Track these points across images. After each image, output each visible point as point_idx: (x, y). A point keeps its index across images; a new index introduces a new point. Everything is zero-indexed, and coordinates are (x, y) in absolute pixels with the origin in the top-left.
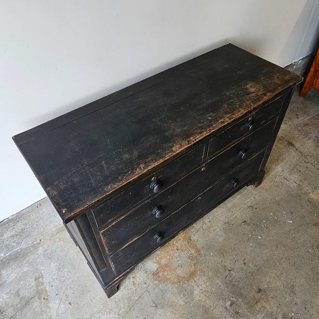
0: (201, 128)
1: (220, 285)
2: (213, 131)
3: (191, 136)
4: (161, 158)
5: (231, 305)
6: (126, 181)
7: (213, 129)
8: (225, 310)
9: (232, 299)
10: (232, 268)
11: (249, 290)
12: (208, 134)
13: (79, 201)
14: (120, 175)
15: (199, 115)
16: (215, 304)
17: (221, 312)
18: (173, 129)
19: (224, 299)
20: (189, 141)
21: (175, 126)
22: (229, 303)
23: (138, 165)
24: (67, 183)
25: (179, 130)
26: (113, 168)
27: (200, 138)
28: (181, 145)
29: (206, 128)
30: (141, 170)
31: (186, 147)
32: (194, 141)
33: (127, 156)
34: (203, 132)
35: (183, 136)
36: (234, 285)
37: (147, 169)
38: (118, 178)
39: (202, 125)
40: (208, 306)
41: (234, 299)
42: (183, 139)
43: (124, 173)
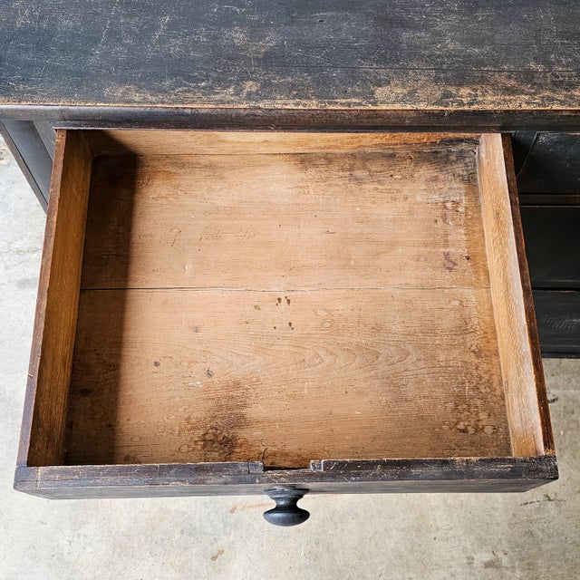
0: (529, 77)
1: (497, 505)
2: (555, 107)
3: (469, 84)
4: (318, 97)
5: (487, 565)
6: (175, 101)
7: (562, 103)
8: (465, 561)
9: (500, 555)
10: (560, 497)
11: (559, 572)
12: (531, 107)
13: (25, 80)
14: (173, 75)
15: (562, 35)
16: (452, 533)
17: (452, 557)
18: (437, 34)
19: (481, 542)
20: (447, 95)
21: (453, 29)
22: (487, 557)
23: (244, 77)
24: (41, 18)
25: (451, 46)
26: (175, 47)
27: (490, 107)
28: (412, 93)
29: (541, 87)
30: (237, 94)
31: (422, 106)
32: (461, 104)
33: (238, 36)
34: (522, 92)
35: (444, 71)
36: (531, 534)
37: (252, 104)
38: (162, 79)
39: (540, 68)
40: (432, 522)
41: (505, 561)
42: (437, 80)
43: (189, 79)
